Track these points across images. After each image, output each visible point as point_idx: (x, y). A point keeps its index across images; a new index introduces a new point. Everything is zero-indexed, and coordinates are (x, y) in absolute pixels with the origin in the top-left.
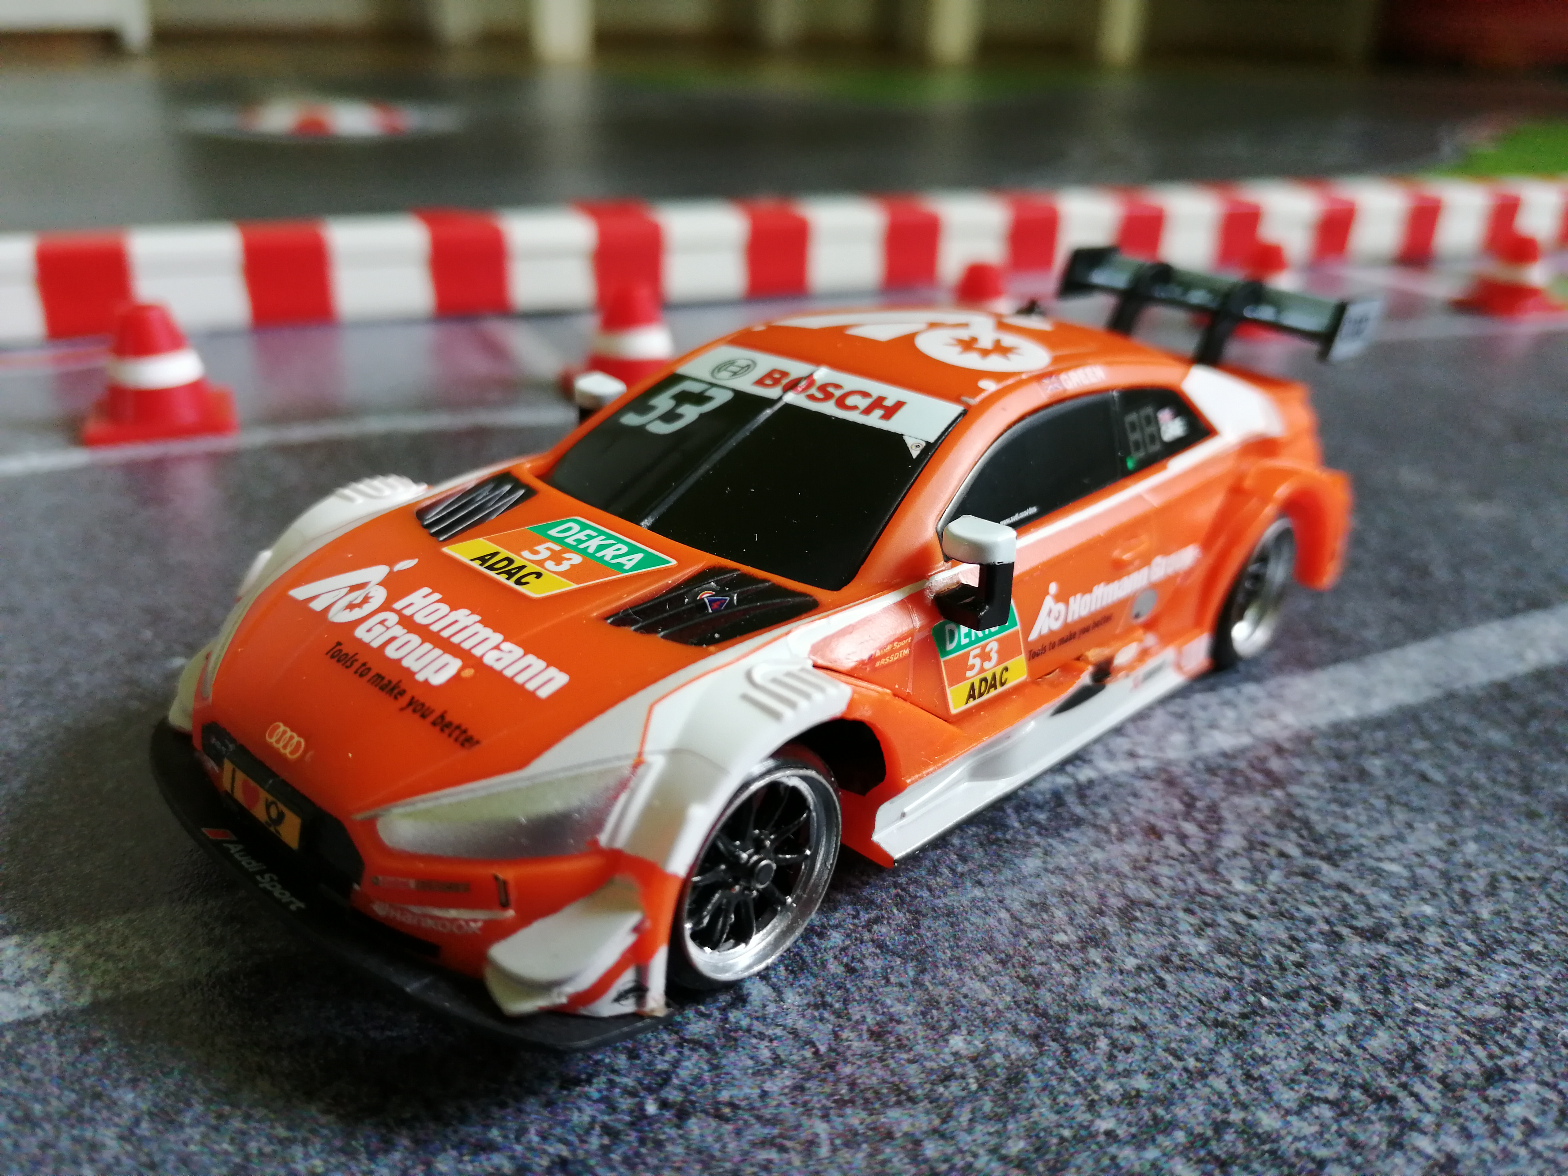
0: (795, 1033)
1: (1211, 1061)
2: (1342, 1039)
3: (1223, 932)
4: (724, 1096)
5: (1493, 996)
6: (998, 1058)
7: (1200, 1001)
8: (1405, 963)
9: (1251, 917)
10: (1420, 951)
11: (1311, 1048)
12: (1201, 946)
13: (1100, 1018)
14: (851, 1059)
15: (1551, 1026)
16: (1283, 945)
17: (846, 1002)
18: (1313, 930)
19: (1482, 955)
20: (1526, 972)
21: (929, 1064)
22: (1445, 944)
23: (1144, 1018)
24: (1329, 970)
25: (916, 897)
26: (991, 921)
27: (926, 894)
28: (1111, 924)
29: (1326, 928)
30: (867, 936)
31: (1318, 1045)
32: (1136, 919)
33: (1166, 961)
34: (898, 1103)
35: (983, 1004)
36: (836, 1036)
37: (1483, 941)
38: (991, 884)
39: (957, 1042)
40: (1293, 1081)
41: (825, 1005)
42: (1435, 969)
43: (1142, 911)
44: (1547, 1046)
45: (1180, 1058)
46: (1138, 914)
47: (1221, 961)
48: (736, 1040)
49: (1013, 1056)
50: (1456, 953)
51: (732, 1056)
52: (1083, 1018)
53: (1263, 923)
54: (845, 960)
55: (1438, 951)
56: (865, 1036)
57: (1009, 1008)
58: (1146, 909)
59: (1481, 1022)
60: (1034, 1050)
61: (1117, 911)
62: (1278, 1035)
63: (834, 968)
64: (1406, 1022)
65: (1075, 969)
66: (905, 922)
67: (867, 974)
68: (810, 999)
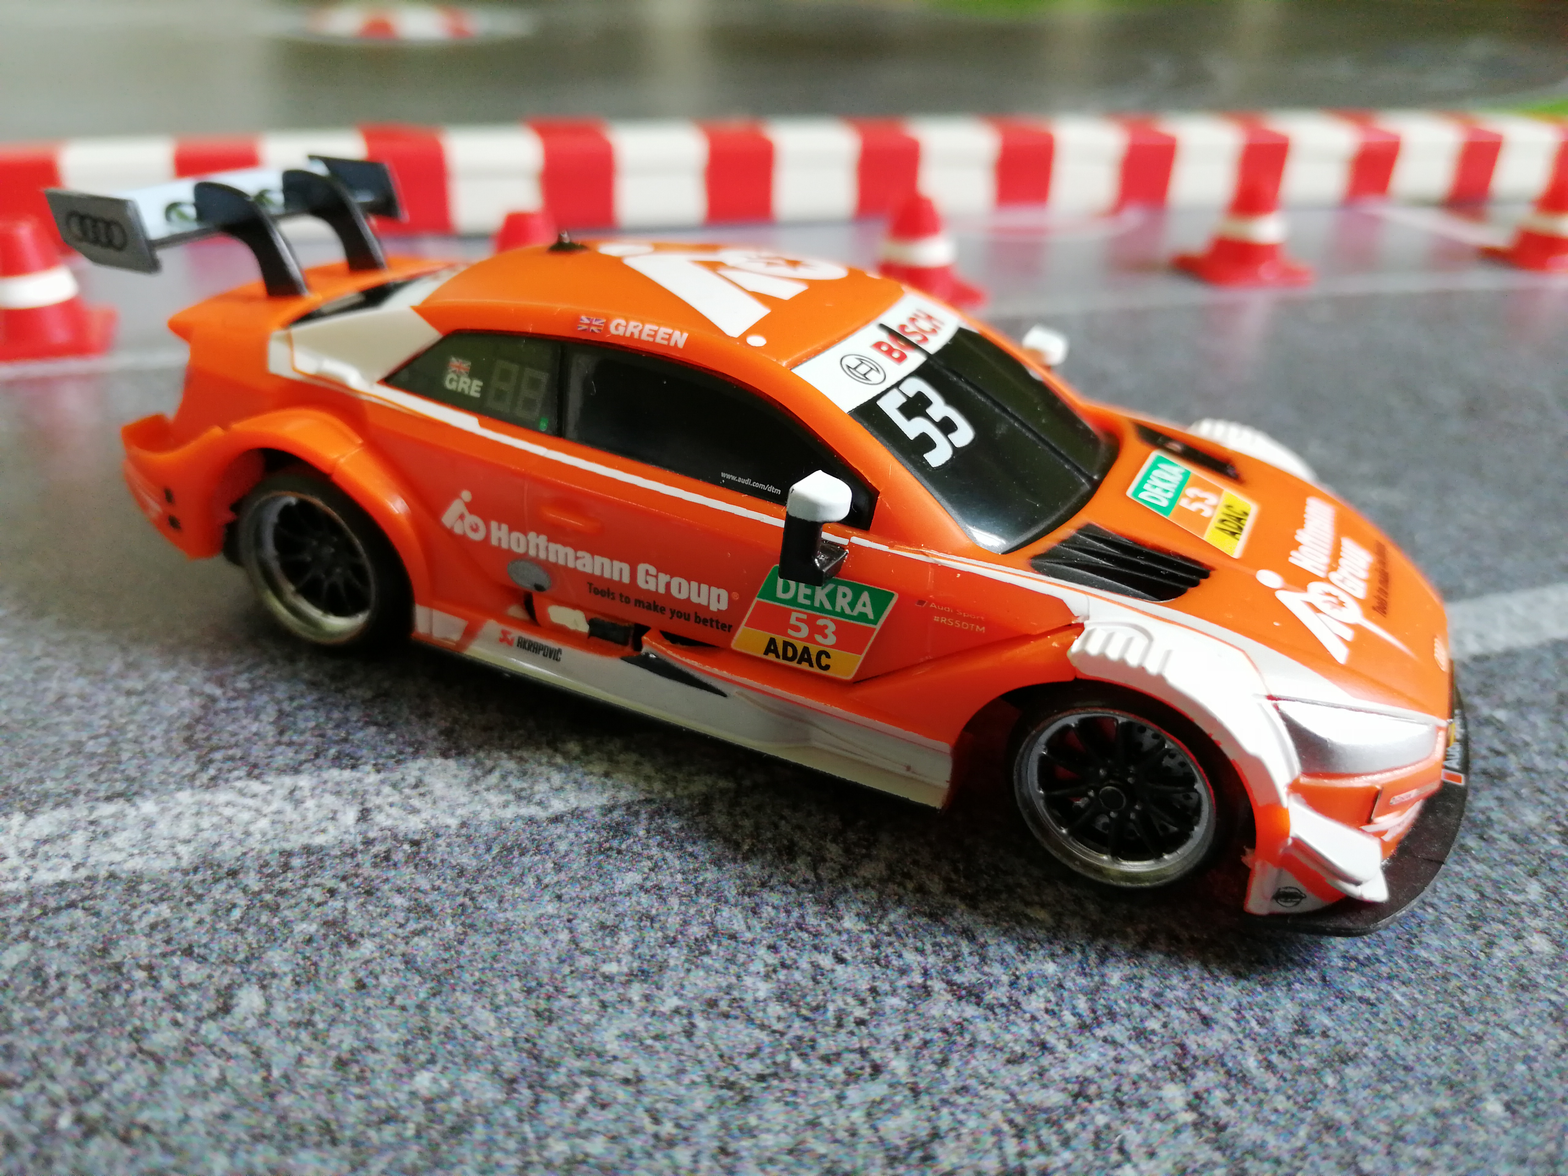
0: (257, 1053)
1: (691, 1128)
2: (858, 1116)
3: (797, 975)
4: (144, 1117)
5: (1067, 1080)
6: (456, 1103)
7: (721, 1056)
8: (984, 1030)
9: (841, 960)
10: (1012, 1017)
11: (814, 1124)
12: (763, 989)
13: (597, 1065)
14: (299, 1089)
15: (1116, 1124)
16: (856, 996)
17: (333, 1021)
18: (902, 982)
19: (1083, 1027)
20: (1124, 1053)
21: (378, 1103)
22: (1047, 1011)
23: (645, 1070)
24: (891, 1030)
25: (481, 908)
26: (546, 942)
27: (492, 905)
28: (675, 956)
29: (919, 980)
30: (402, 948)
31: (826, 1121)
32: (708, 953)
33: (713, 1003)
34: (318, 1145)
35: (477, 1038)
36: (299, 1060)
37: (1094, 1011)
38: (572, 899)
39: (423, 1081)
40: (771, 1161)
41: (310, 1023)
42: (1016, 1041)
43: (719, 945)
44: (1097, 1147)
45: (656, 1121)
46: (713, 948)
47: (775, 1009)
48: (191, 1054)
49: (474, 1102)
50: (1054, 1023)
51: (178, 1073)
52: (578, 1064)
53: (850, 969)
54: (362, 974)
55: (1034, 1018)
56: (330, 1063)
57: (504, 1045)
58: (725, 942)
59: (1032, 1111)
60: (501, 1096)
61: (692, 942)
62: (787, 1104)
63: (345, 982)
64: (945, 1102)
65: (604, 1005)
66: (452, 935)
67: (374, 992)
68: (298, 1016)
